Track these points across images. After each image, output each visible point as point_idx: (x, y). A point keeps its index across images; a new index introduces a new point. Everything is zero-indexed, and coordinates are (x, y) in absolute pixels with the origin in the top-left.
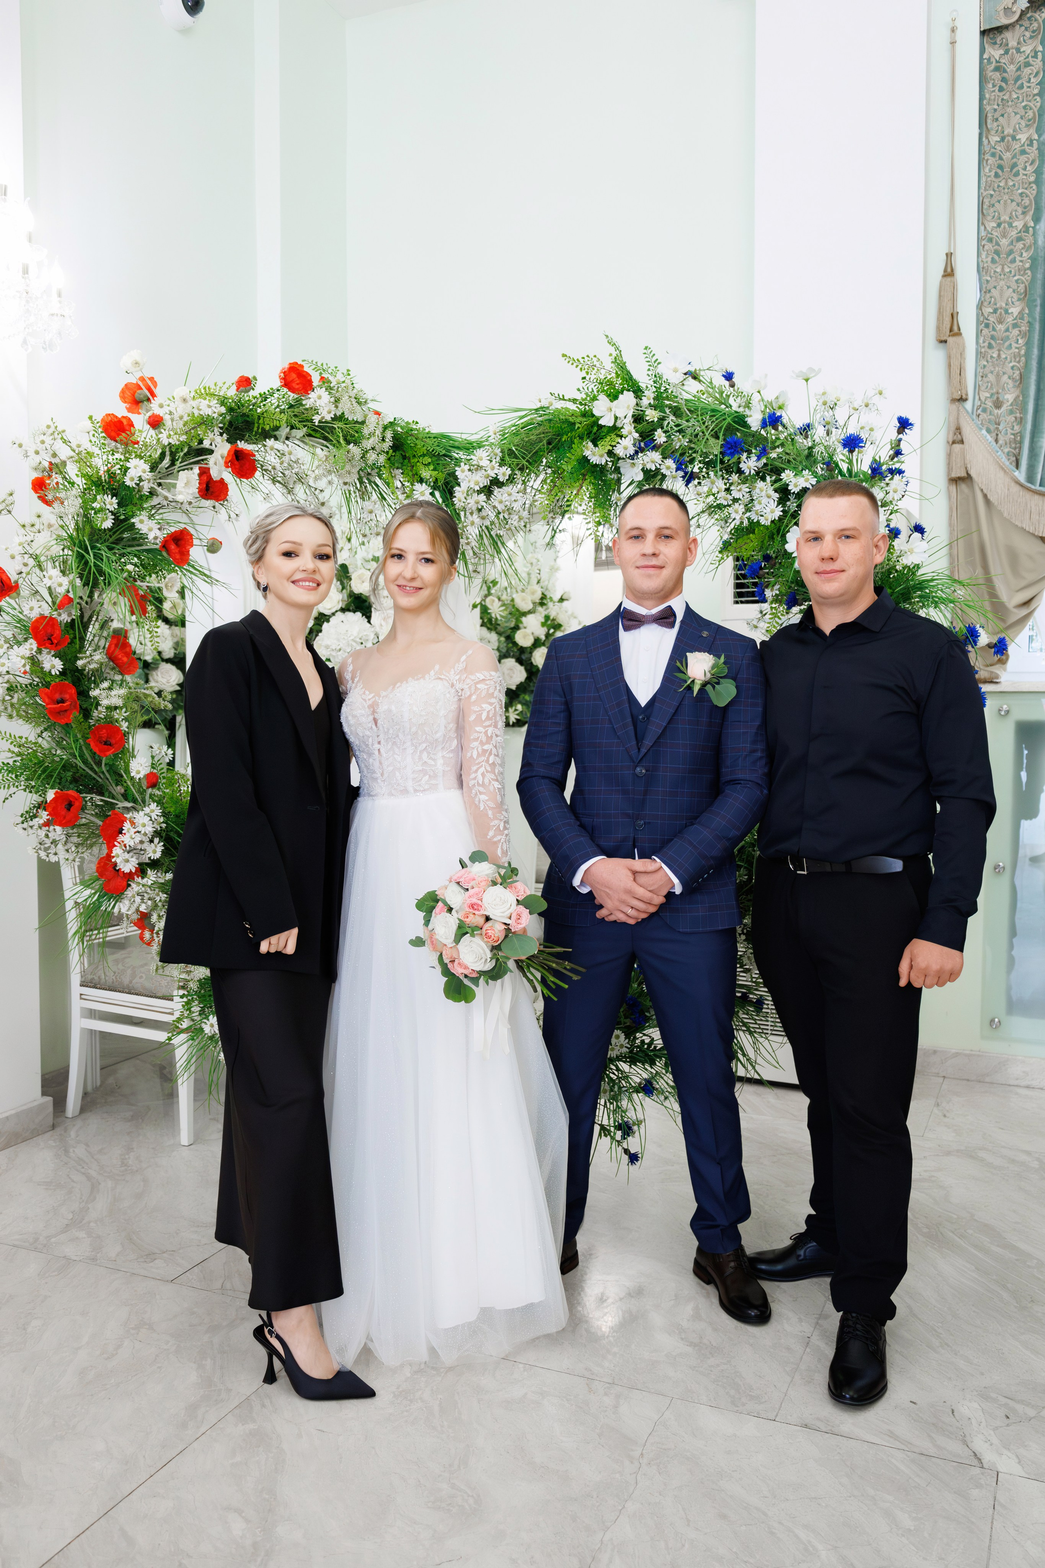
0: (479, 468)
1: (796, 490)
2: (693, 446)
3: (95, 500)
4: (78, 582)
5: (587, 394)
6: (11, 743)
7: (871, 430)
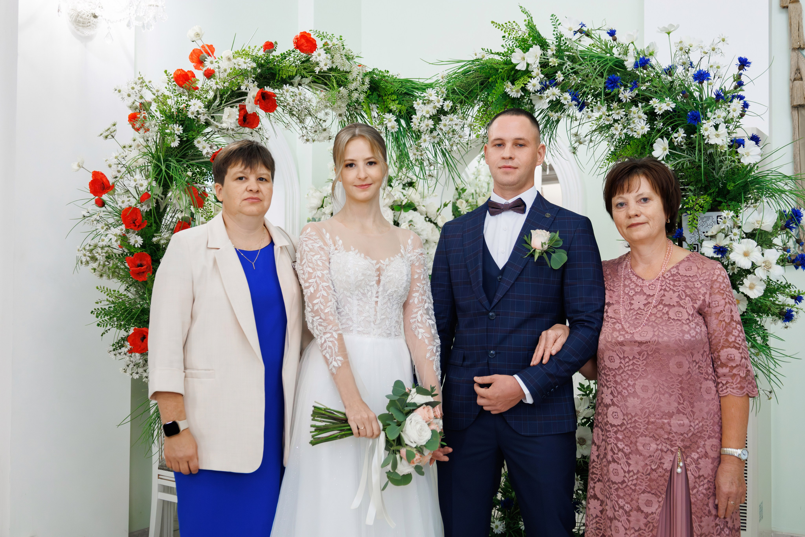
0: (429, 102)
1: (660, 112)
2: (584, 83)
3: (167, 128)
4: (154, 184)
5: (508, 49)
6: (107, 295)
7: (718, 67)
